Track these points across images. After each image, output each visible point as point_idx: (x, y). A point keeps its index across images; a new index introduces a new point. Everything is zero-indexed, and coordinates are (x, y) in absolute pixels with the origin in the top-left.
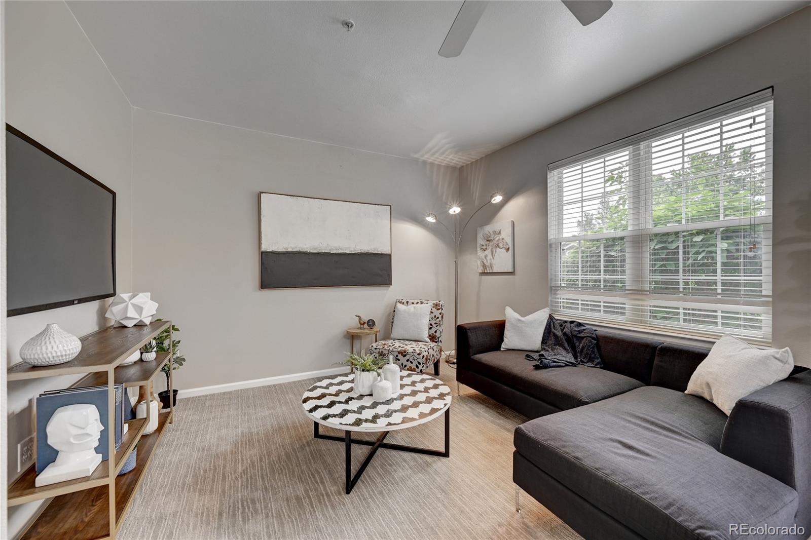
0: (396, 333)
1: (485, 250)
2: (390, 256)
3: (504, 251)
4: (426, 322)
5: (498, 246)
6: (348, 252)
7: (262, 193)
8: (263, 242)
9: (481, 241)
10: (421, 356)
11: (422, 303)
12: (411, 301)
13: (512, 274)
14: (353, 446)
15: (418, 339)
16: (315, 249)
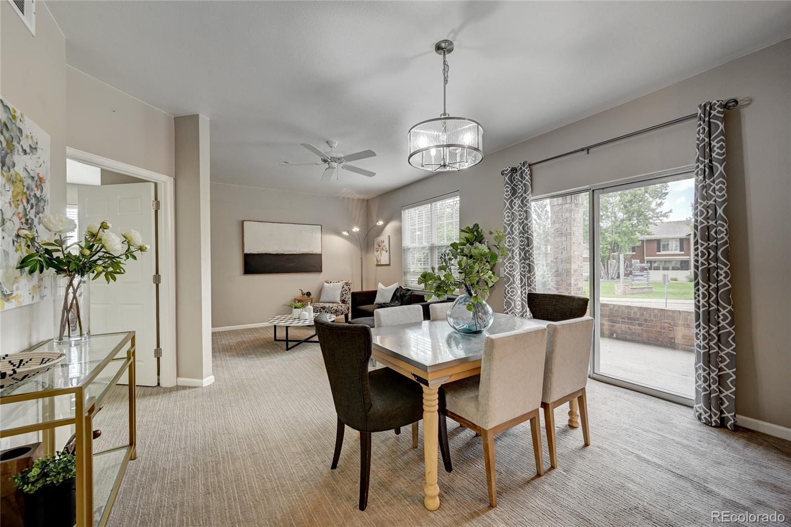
0: (323, 298)
1: (378, 251)
2: (321, 255)
3: (385, 252)
4: (339, 292)
5: (383, 249)
6: (295, 253)
7: (244, 221)
8: (245, 248)
9: (376, 246)
10: (333, 309)
11: (339, 282)
12: (332, 281)
13: (389, 265)
14: (289, 343)
15: (334, 301)
16: (275, 252)
